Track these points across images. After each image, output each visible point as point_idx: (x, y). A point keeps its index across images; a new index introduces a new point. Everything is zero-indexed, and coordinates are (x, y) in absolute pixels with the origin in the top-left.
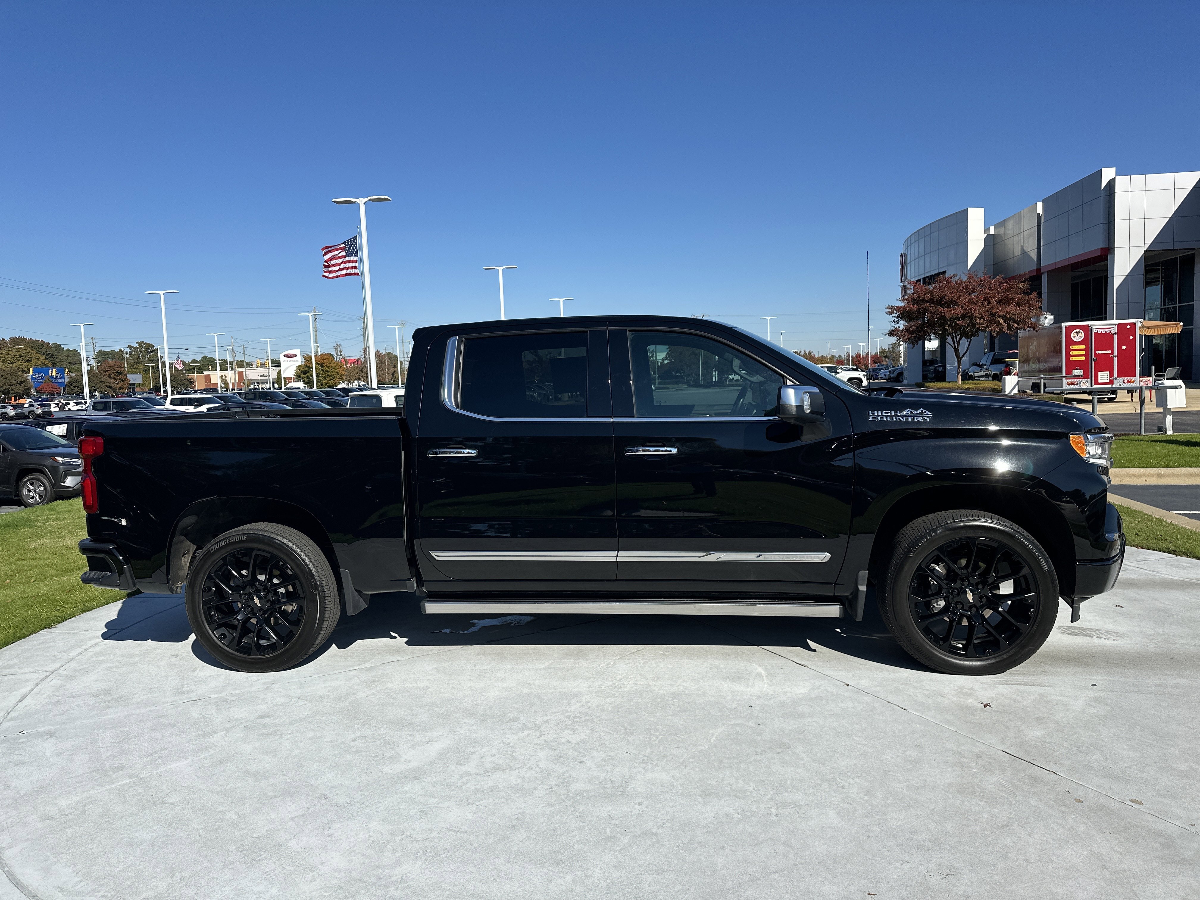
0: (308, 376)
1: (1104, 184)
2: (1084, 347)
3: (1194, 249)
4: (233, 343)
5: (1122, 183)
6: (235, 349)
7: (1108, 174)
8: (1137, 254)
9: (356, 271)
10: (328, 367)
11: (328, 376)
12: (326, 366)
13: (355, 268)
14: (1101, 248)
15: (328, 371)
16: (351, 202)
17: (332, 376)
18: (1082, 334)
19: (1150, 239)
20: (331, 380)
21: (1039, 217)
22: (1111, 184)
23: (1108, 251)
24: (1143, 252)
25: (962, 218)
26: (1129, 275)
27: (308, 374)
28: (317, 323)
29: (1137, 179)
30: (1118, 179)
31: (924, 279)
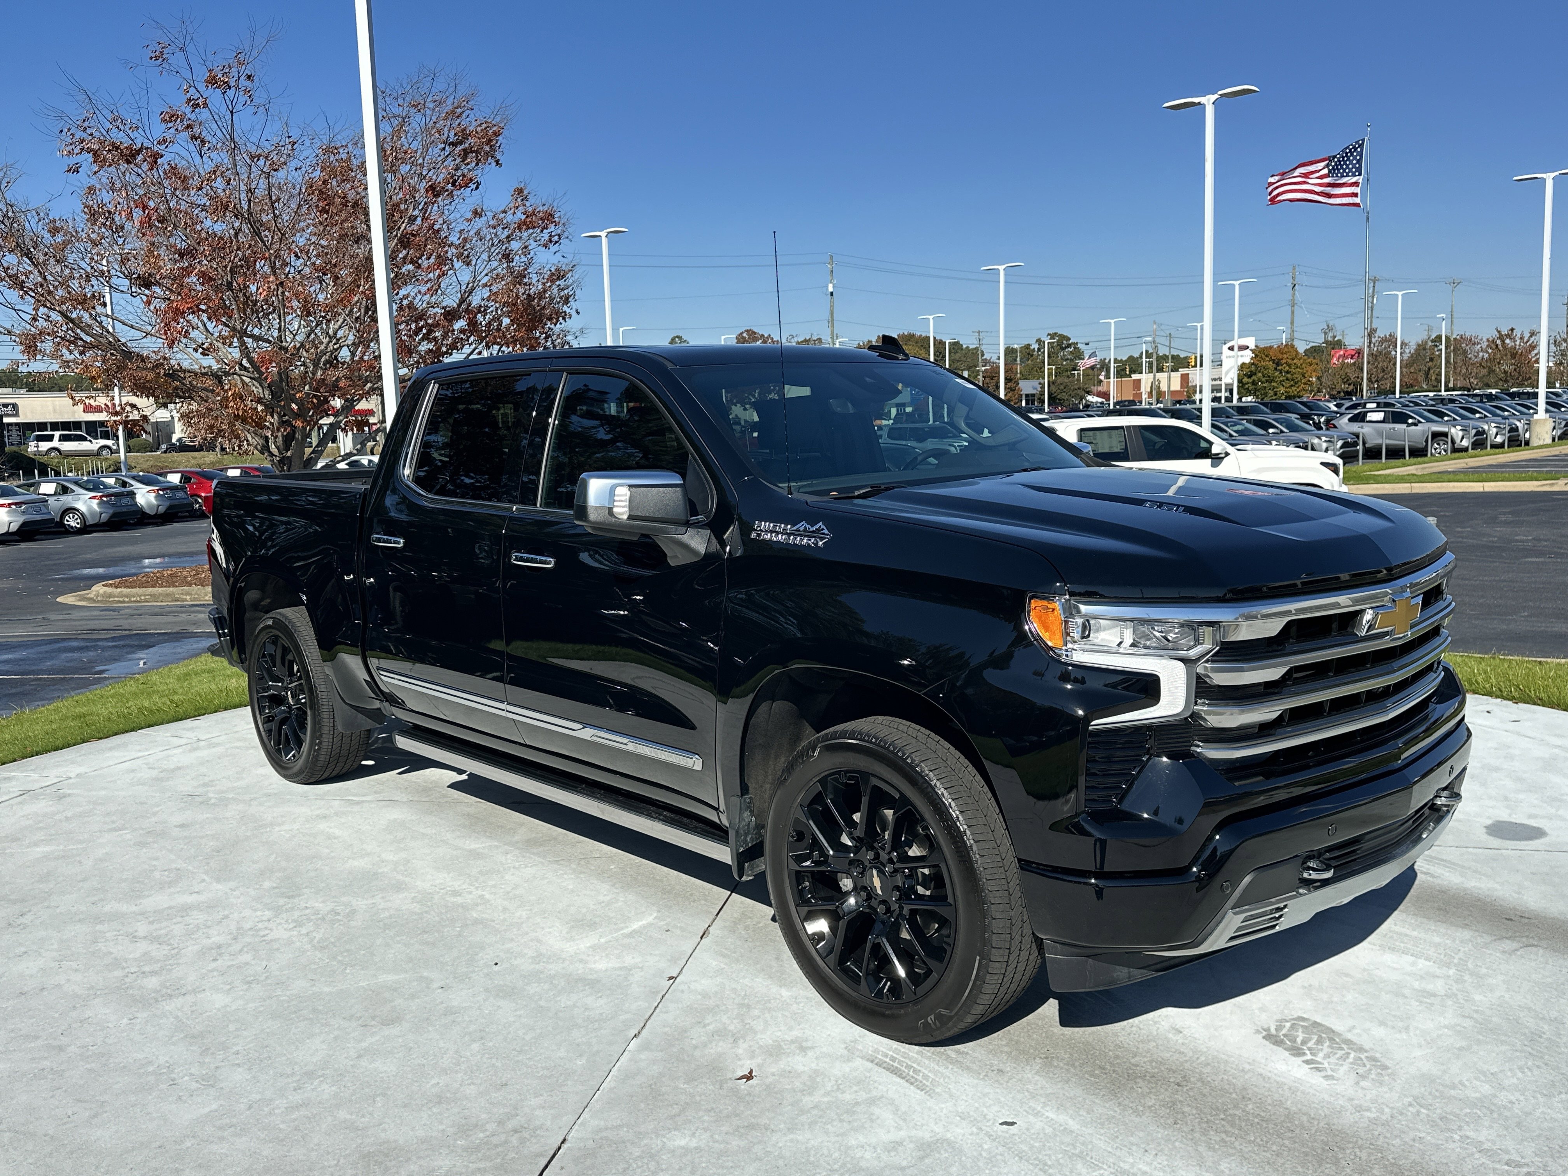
0: (1254, 381)
4: (1155, 331)
6: (1158, 340)
9: (1357, 200)
10: (1289, 365)
11: (1287, 379)
12: (1286, 363)
13: (1355, 195)
15: (1288, 372)
16: (1193, 104)
17: (1293, 380)
20: (1292, 386)
27: (1254, 377)
28: (1296, 293)
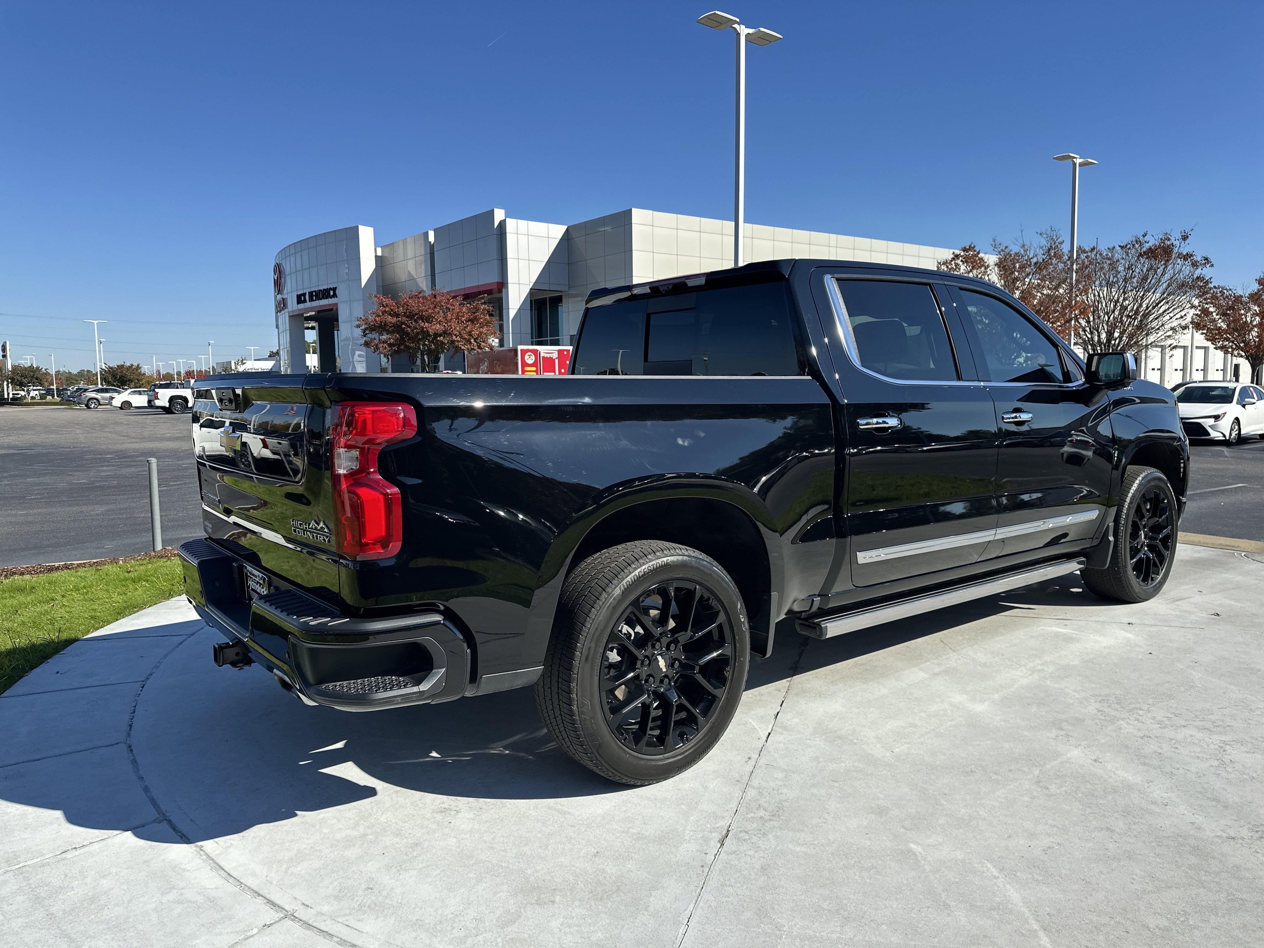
1: (496, 224)
2: (534, 369)
3: (561, 291)
5: (511, 224)
7: (499, 215)
8: (525, 292)
14: (498, 283)
18: (533, 357)
19: (533, 280)
21: (432, 247)
22: (502, 224)
23: (502, 285)
24: (529, 290)
25: (352, 235)
26: (520, 309)
29: (522, 223)
30: (509, 221)
31: (311, 293)
